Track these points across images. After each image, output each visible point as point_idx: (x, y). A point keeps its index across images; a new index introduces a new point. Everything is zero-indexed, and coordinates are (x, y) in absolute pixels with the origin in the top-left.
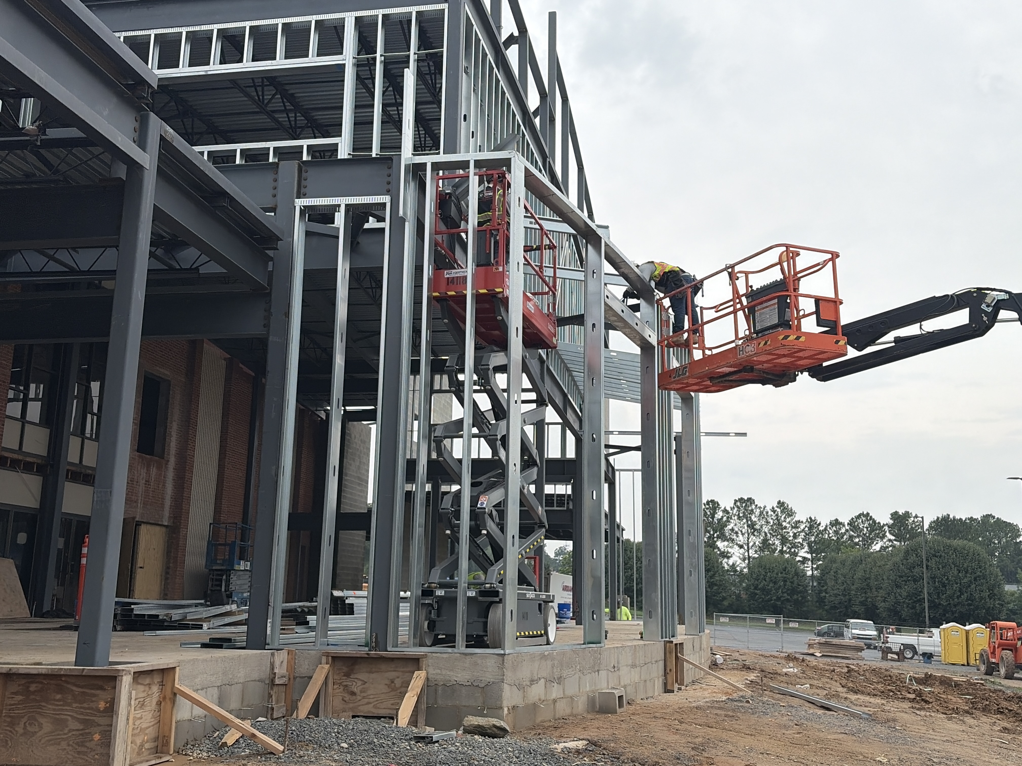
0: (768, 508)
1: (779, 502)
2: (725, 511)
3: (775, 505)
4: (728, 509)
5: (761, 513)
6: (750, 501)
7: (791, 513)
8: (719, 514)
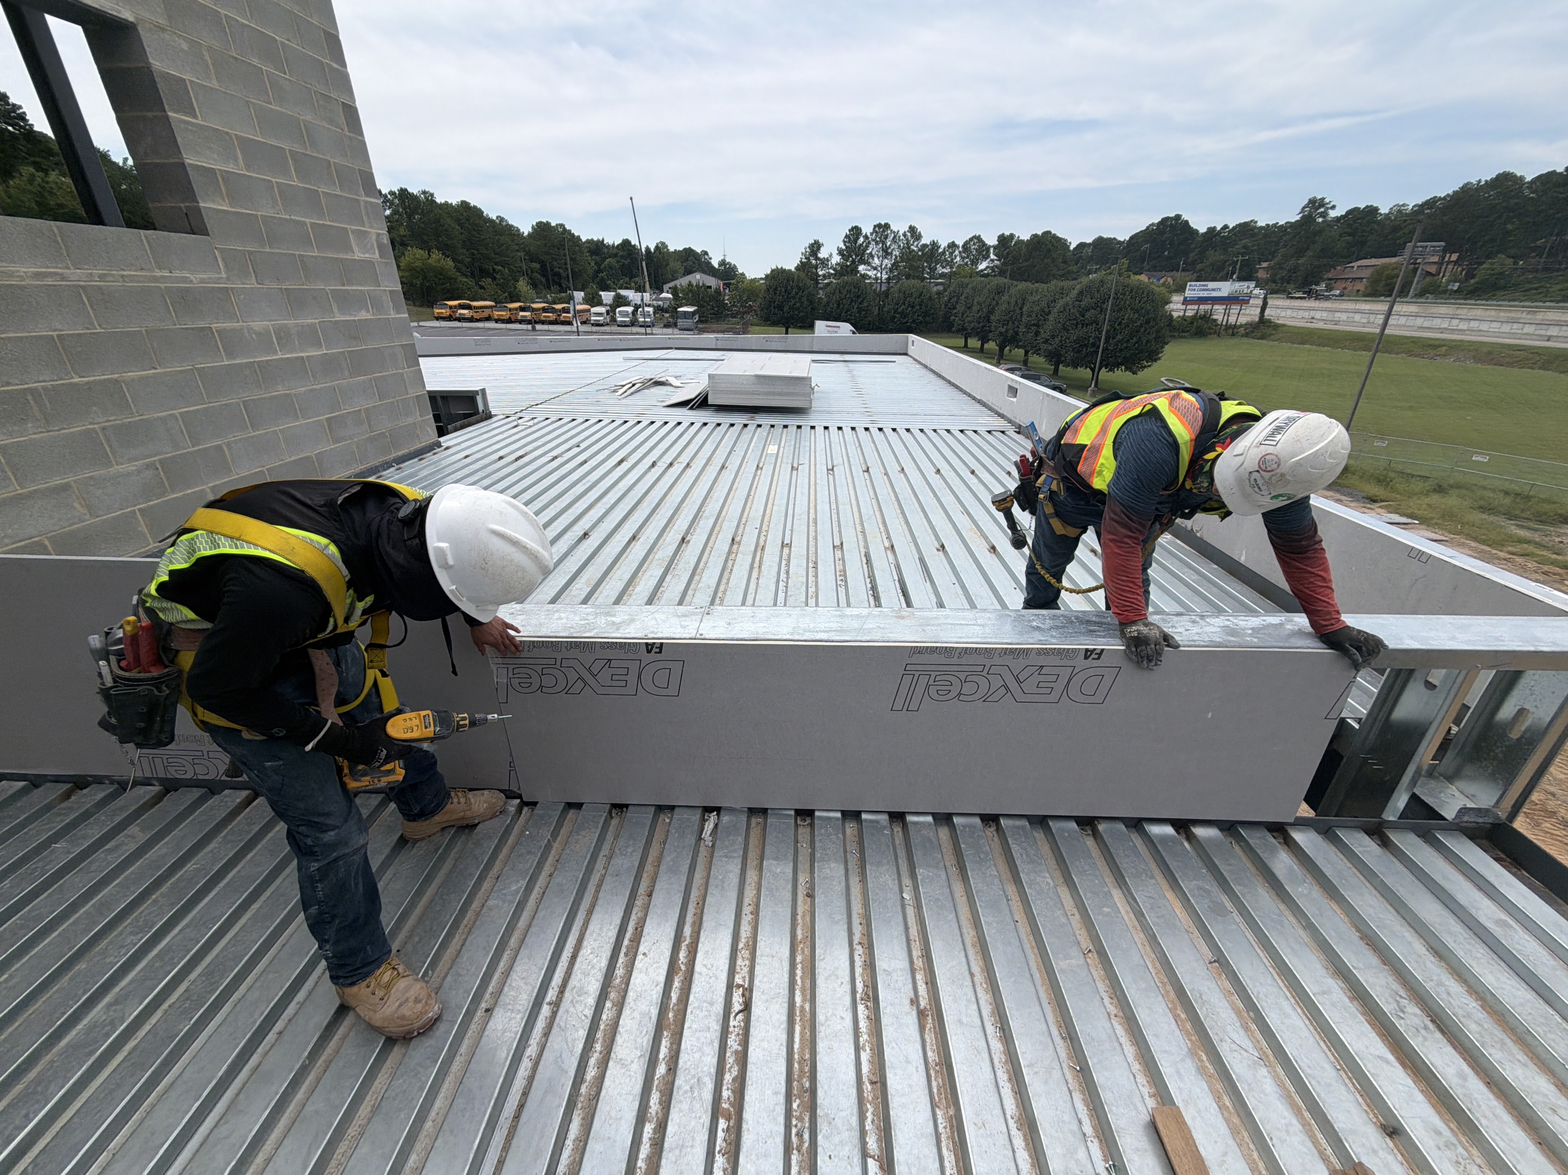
0: (901, 233)
1: (910, 227)
2: (866, 237)
3: (907, 229)
4: (869, 234)
5: (895, 237)
6: (887, 226)
7: (918, 237)
8: (861, 240)
